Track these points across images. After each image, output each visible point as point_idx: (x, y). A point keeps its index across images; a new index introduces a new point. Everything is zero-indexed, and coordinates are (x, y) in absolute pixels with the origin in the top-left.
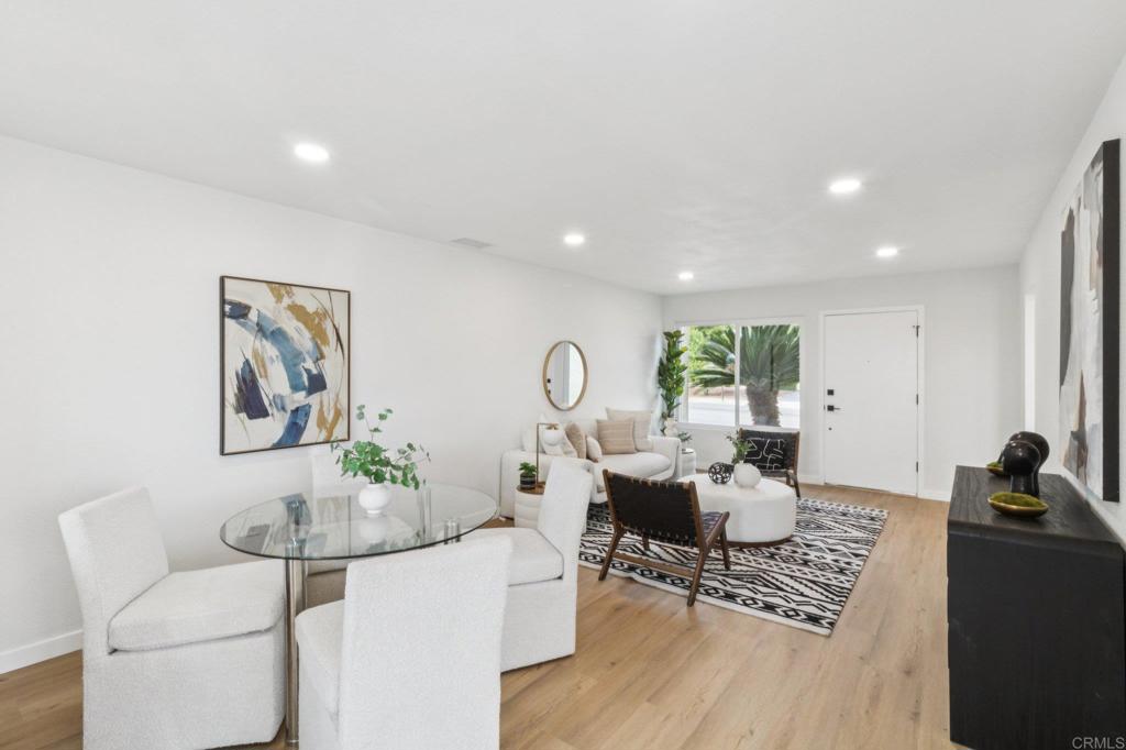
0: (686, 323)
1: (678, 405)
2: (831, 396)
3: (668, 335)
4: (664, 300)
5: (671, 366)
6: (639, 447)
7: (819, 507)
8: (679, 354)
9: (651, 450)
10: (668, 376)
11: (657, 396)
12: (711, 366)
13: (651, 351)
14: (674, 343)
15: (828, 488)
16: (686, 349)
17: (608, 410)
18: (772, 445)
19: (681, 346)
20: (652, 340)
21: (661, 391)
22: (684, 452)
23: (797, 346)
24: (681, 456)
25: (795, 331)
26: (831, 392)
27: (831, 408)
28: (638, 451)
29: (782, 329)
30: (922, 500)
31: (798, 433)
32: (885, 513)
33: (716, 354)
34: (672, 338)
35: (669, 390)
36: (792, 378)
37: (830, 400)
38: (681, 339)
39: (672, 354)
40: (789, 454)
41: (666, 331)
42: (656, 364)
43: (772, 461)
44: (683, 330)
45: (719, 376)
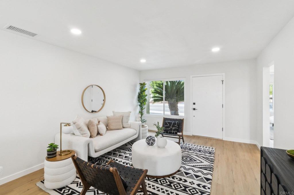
0: (148, 80)
1: (145, 108)
2: (194, 105)
3: (141, 84)
4: (140, 72)
5: (142, 95)
6: (125, 126)
7: (191, 148)
8: (145, 91)
9: (130, 127)
10: (141, 98)
11: (137, 105)
12: (157, 95)
13: (135, 90)
14: (143, 87)
15: (194, 137)
16: (147, 89)
17: (113, 112)
18: (175, 124)
19: (145, 88)
20: (135, 86)
21: (139, 104)
22: (143, 126)
23: (183, 88)
24: (141, 128)
25: (183, 84)
26: (194, 104)
27: (194, 109)
28: (124, 128)
29: (179, 83)
30: (224, 141)
31: (183, 119)
32: (214, 149)
33: (159, 91)
34: (142, 85)
35: (141, 103)
36: (182, 98)
37: (194, 106)
38: (146, 85)
39: (142, 90)
40: (180, 127)
41: (141, 83)
42: (137, 94)
43: (174, 130)
44: (146, 83)
45: (160, 98)
